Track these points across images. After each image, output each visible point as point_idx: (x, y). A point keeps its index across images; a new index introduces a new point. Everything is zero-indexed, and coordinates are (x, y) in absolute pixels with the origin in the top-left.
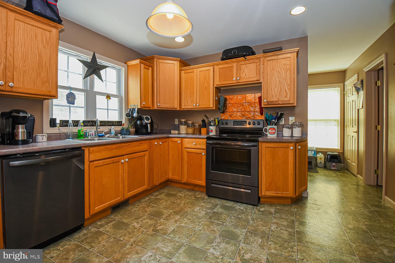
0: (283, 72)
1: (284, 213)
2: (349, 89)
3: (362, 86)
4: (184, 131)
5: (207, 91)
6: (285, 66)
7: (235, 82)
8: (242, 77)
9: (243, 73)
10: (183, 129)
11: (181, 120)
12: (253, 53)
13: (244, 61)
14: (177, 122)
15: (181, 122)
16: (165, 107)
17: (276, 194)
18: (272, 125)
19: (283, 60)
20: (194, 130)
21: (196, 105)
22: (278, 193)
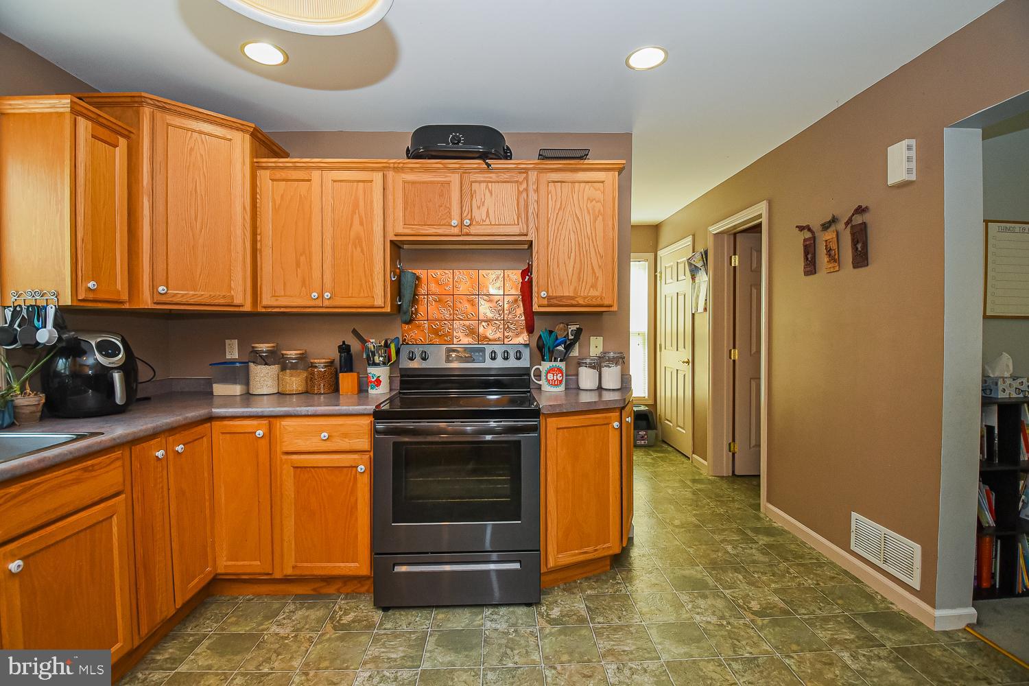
0: (588, 221)
1: (610, 609)
2: (669, 267)
3: (705, 264)
4: (270, 383)
5: (362, 251)
6: (593, 203)
7: (456, 231)
8: (478, 218)
9: (479, 208)
10: (264, 378)
11: (253, 347)
12: (507, 155)
13: (481, 171)
14: (233, 352)
15: (255, 352)
16: (192, 301)
17: (581, 556)
18: (556, 360)
19: (588, 186)
20: (310, 380)
21: (321, 296)
22: (586, 553)
